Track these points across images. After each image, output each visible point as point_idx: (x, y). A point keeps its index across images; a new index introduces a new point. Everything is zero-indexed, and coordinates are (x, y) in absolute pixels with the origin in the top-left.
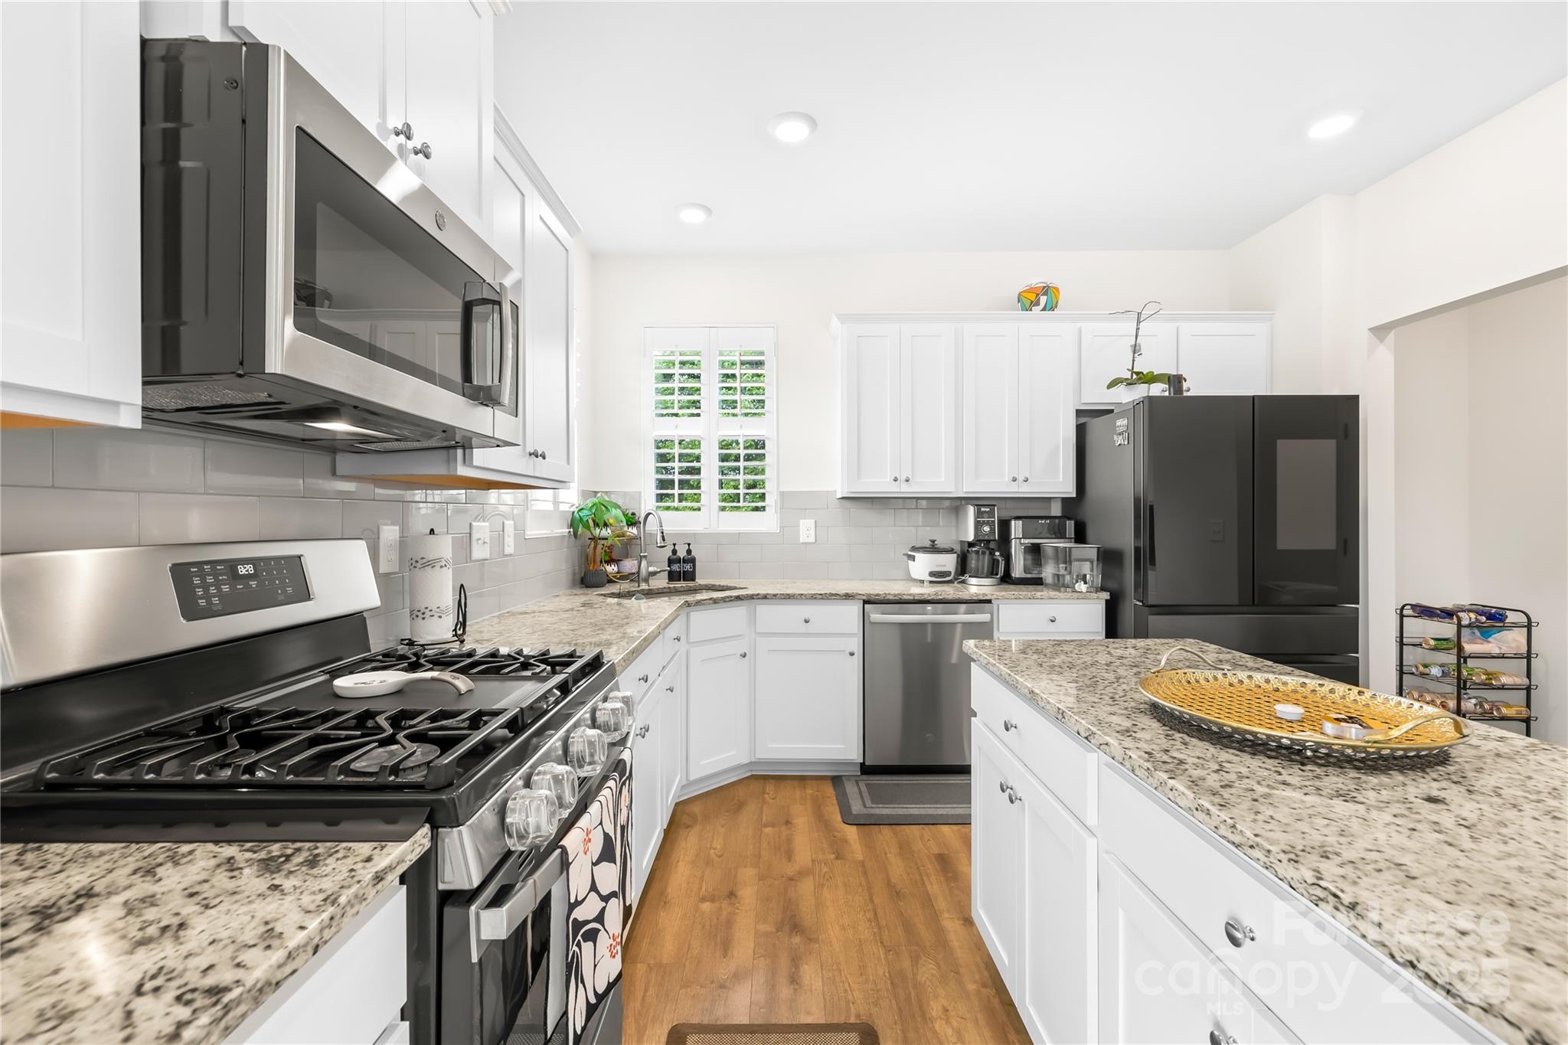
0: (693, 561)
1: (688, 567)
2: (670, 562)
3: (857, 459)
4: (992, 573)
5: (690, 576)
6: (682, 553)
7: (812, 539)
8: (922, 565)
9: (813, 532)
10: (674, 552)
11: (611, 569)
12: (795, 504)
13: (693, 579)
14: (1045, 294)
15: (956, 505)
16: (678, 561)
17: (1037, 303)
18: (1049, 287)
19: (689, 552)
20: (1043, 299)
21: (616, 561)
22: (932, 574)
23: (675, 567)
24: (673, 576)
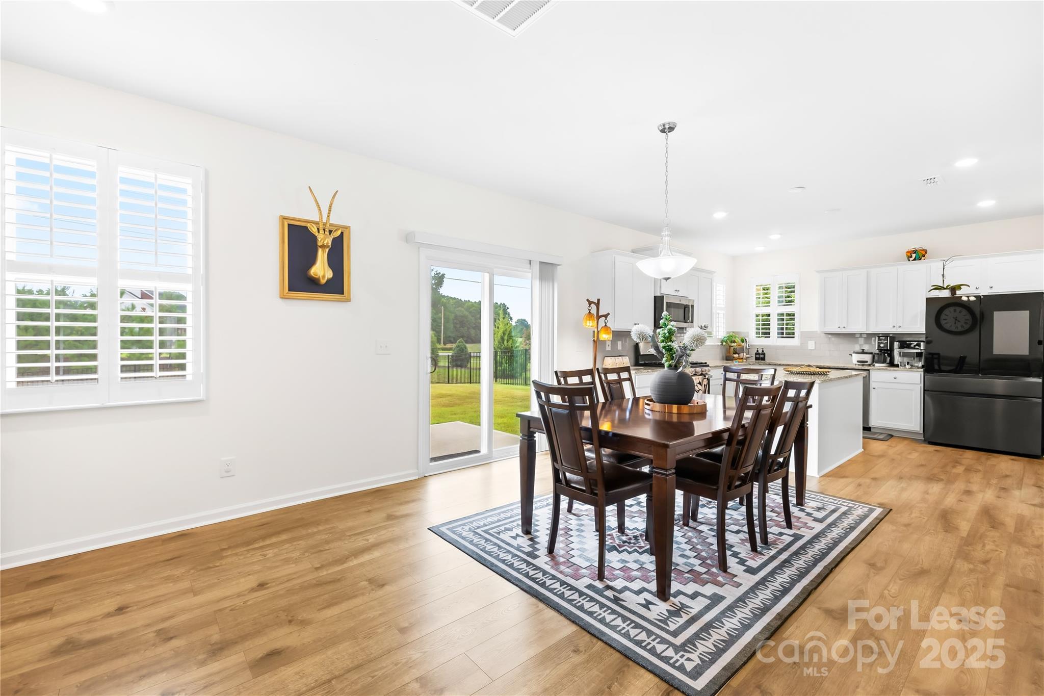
0: (764, 354)
1: (762, 356)
2: (756, 354)
3: (824, 319)
4: (884, 362)
5: (763, 359)
6: (760, 352)
7: (813, 348)
8: (856, 358)
9: (814, 346)
10: (758, 351)
11: (736, 356)
12: (807, 336)
13: (764, 360)
14: (915, 253)
15: (870, 336)
16: (759, 354)
17: (911, 257)
18: (916, 250)
19: (763, 351)
20: (914, 255)
21: (739, 354)
22: (858, 362)
23: (758, 356)
24: (757, 359)
